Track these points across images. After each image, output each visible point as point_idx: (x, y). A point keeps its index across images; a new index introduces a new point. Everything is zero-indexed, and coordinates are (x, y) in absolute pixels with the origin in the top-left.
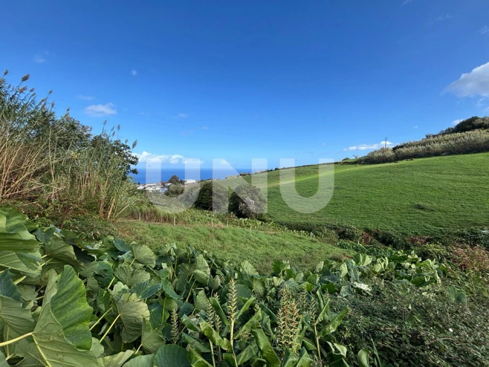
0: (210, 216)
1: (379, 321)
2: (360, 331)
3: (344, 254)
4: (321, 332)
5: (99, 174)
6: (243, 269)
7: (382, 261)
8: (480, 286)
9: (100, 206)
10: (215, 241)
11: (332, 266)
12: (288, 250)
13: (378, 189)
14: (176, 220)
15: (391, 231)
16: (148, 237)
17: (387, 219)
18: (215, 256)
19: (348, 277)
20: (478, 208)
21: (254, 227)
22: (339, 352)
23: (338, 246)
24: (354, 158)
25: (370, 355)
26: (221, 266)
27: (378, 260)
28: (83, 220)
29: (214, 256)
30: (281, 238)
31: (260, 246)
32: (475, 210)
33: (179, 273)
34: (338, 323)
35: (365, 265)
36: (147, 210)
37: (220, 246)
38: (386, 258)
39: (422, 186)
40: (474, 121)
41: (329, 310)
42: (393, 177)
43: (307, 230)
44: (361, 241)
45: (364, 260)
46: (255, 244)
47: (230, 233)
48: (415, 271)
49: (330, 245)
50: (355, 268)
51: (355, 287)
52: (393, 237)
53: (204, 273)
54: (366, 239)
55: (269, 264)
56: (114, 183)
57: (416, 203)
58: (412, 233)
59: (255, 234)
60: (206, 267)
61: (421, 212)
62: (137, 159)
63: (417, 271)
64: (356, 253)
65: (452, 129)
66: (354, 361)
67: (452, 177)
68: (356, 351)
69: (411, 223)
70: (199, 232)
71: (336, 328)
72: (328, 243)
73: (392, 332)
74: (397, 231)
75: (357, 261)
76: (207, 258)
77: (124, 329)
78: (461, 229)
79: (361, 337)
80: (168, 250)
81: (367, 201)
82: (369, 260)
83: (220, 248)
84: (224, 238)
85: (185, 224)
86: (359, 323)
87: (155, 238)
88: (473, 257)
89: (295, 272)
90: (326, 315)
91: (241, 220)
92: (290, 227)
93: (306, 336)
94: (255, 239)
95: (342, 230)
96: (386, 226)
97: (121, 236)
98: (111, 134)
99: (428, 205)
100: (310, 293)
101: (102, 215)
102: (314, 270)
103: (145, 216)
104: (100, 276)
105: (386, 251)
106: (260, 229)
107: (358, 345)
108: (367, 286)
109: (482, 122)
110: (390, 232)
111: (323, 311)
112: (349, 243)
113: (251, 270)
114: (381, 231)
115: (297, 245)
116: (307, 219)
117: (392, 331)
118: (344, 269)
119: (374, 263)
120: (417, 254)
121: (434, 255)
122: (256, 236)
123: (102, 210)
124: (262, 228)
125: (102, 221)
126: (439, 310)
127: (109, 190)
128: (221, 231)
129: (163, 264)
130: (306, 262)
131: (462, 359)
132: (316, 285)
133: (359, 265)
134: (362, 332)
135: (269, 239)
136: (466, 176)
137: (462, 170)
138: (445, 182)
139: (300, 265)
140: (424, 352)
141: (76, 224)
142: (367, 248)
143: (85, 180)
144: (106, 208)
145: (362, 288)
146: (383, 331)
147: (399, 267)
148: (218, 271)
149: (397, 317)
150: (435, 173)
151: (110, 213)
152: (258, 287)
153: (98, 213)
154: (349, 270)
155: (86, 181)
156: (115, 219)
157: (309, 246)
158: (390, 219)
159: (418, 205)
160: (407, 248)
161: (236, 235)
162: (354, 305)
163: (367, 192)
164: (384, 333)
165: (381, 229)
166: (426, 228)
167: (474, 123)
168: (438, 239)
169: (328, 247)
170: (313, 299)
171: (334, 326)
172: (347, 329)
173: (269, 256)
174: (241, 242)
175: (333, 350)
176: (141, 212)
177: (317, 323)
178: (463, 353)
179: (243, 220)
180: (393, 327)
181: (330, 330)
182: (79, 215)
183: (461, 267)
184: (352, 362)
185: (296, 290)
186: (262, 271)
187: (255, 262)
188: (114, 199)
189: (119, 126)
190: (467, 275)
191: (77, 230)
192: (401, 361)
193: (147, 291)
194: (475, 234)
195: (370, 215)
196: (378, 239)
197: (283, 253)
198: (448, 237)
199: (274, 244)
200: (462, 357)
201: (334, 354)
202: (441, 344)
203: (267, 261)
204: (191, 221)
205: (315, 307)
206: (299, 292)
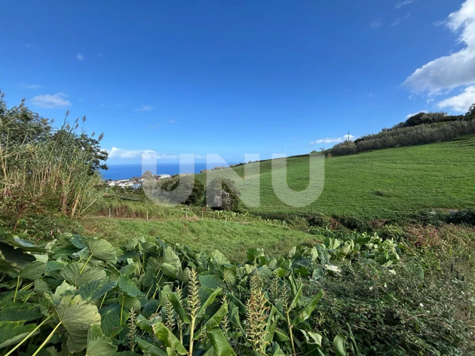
0: (184, 210)
1: (352, 302)
2: (334, 315)
3: (314, 240)
4: (295, 320)
5: (60, 169)
6: (213, 259)
7: (349, 244)
8: (433, 260)
9: (62, 202)
10: (190, 234)
11: (304, 250)
12: (262, 238)
13: (343, 178)
14: (149, 215)
15: (356, 216)
16: (118, 233)
17: (352, 205)
18: (187, 248)
19: (319, 260)
20: (426, 192)
21: (230, 218)
22: (314, 341)
23: (308, 232)
24: (321, 150)
25: (346, 341)
26: (193, 258)
27: (346, 243)
28: (42, 218)
29: (185, 248)
30: (255, 228)
31: (235, 237)
32: (424, 194)
33: (147, 268)
34: (311, 309)
35: (334, 248)
36: (118, 205)
37: (194, 238)
38: (352, 240)
39: (380, 174)
40: (421, 116)
41: (302, 295)
42: (356, 167)
43: (280, 219)
44: (329, 227)
45: (333, 243)
46: (230, 235)
47: (206, 226)
48: (377, 250)
49: (301, 232)
50: (324, 252)
51: (326, 269)
52: (357, 221)
53: (172, 266)
54: (334, 225)
55: (244, 253)
56: (79, 178)
57: (376, 190)
58: (373, 217)
59: (230, 225)
60: (176, 260)
61: (380, 198)
62: (107, 154)
63: (379, 250)
64: (325, 238)
65: (403, 123)
66: (330, 349)
67: (404, 166)
68: (331, 337)
69: (372, 208)
70: (173, 225)
71: (310, 314)
72: (299, 230)
73: (366, 313)
74: (360, 216)
75: (327, 245)
76: (178, 251)
77: (69, 337)
78: (413, 212)
79: (335, 321)
80: (136, 245)
81: (333, 189)
82: (337, 243)
83: (195, 241)
84: (198, 230)
85: (159, 218)
86: (334, 306)
87: (126, 233)
88: (425, 235)
89: (268, 259)
90: (299, 301)
91: (217, 213)
92: (264, 217)
93: (278, 326)
94: (230, 229)
95: (312, 217)
96: (351, 212)
97: (87, 233)
98: (75, 127)
99: (385, 191)
100: (282, 279)
101: (65, 212)
102: (287, 256)
103: (115, 212)
104: (51, 277)
105: (351, 235)
106: (234, 220)
107: (332, 330)
108: (337, 267)
109: (427, 117)
110: (354, 217)
111: (296, 296)
112: (318, 229)
113: (222, 259)
114: (346, 217)
115: (270, 233)
116: (279, 208)
117: (366, 311)
118: (315, 253)
119: (342, 245)
120: (379, 235)
121: (393, 234)
122: (231, 227)
123: (64, 206)
124: (238, 219)
125: (64, 219)
126: (408, 285)
127: (72, 185)
128: (196, 223)
129: (128, 259)
130: (279, 249)
131: (436, 335)
132: (289, 270)
133: (329, 249)
134: (337, 316)
135: (244, 229)
136: (416, 165)
137: (412, 160)
138: (398, 170)
139: (274, 252)
140: (400, 332)
141: (33, 223)
142: (334, 233)
143: (44, 175)
144: (70, 204)
145: (332, 269)
146: (357, 313)
147: (364, 248)
148: (190, 264)
149: (368, 296)
150: (390, 163)
151: (74, 210)
152: (229, 277)
153: (60, 210)
154: (319, 254)
155: (45, 177)
156: (81, 216)
157: (282, 234)
158: (354, 206)
159: (377, 192)
160: (370, 231)
161: (211, 227)
162: (326, 287)
163: (333, 182)
164: (359, 314)
165: (346, 215)
166: (384, 212)
167: (421, 118)
168: (395, 221)
169: (300, 234)
170: (285, 285)
171: (307, 313)
172: (321, 314)
173: (244, 246)
174: (216, 233)
175: (308, 339)
176: (111, 208)
177: (289, 310)
178: (436, 328)
179: (219, 212)
180: (366, 307)
181: (303, 318)
182: (37, 213)
183: (416, 245)
184: (327, 350)
185: (268, 276)
186: (237, 260)
187: (230, 252)
188: (78, 195)
189: (84, 118)
190: (421, 251)
191: (34, 229)
192: (378, 344)
193: (99, 290)
194: (424, 215)
195: (336, 202)
196: (344, 224)
197: (257, 242)
198: (402, 219)
199: (249, 233)
200: (436, 332)
201: (309, 344)
202: (417, 321)
203: (242, 251)
204: (165, 216)
205: (287, 293)
206: (272, 278)
